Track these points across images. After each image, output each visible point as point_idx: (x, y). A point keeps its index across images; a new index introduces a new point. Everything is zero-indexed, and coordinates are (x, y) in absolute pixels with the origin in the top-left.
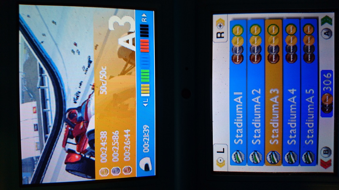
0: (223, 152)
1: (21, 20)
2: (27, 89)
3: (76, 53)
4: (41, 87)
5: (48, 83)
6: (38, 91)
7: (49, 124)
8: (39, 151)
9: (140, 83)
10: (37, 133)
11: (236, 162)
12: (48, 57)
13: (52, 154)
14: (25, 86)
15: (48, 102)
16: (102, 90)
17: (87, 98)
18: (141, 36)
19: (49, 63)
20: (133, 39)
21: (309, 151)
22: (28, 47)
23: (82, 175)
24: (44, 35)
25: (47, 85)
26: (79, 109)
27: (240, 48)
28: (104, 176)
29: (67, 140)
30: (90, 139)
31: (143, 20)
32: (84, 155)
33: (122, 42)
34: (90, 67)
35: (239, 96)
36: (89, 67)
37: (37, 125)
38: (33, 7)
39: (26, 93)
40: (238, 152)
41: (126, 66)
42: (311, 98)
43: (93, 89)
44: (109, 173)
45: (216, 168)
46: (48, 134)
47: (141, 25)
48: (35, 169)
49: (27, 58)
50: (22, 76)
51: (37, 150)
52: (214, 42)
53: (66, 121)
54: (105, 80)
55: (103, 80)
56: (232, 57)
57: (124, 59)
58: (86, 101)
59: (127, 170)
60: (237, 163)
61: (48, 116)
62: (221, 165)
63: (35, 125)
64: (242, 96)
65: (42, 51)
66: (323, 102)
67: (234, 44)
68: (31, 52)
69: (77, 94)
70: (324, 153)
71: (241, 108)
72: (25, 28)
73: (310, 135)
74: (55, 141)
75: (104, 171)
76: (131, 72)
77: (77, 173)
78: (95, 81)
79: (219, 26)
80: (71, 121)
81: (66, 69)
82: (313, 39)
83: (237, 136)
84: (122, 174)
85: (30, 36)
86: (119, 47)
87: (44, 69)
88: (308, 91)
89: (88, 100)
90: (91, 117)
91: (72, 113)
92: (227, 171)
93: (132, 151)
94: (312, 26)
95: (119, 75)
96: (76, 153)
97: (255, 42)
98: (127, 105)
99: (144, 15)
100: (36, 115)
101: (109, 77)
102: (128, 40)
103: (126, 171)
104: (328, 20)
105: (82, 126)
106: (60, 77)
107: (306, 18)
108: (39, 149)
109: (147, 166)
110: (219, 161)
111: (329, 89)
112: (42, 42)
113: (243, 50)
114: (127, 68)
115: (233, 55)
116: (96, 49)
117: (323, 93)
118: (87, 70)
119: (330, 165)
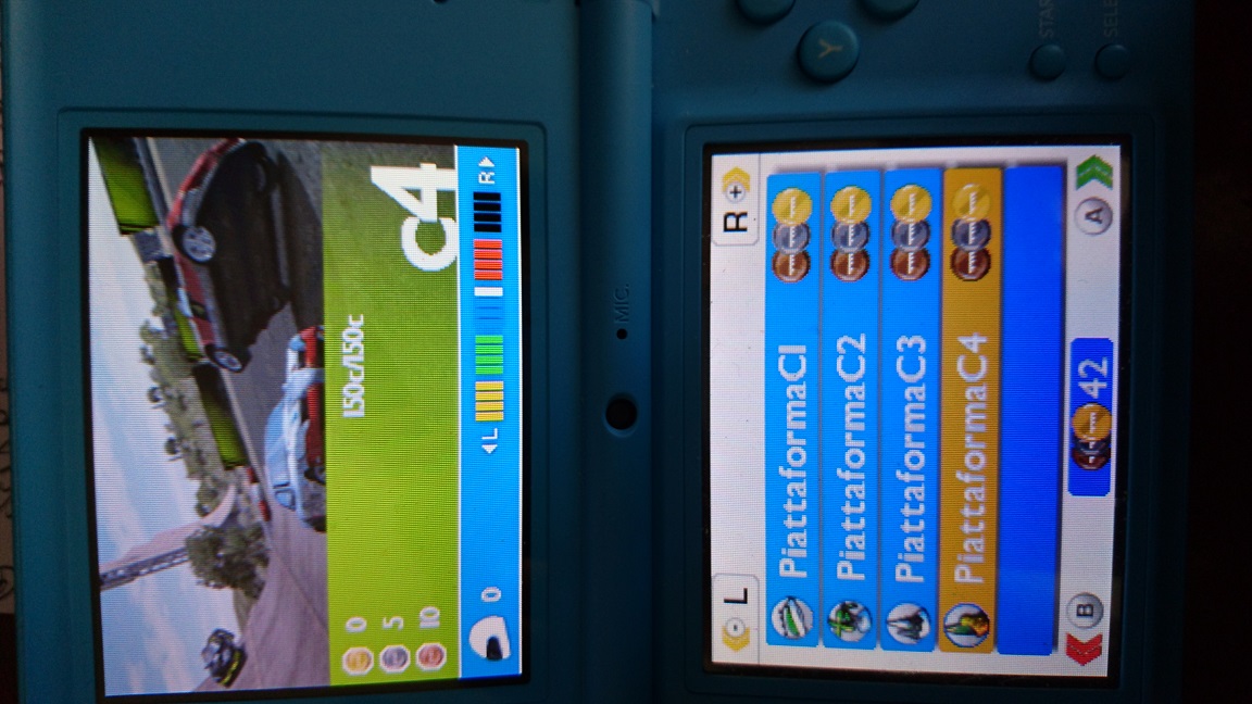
9: (472, 377)
11: (786, 634)
18: (478, 228)
31: (483, 178)
40: (792, 603)
44: (371, 666)
45: (722, 654)
47: (477, 196)
52: (717, 245)
59: (431, 654)
60: (790, 639)
62: (739, 642)
67: (779, 248)
70: (1079, 615)
75: (359, 658)
79: (731, 193)
84: (414, 667)
92: (755, 662)
99: (486, 163)
103: (426, 660)
104: (1098, 169)
109: (493, 646)
110: (731, 629)
119: (1099, 652)
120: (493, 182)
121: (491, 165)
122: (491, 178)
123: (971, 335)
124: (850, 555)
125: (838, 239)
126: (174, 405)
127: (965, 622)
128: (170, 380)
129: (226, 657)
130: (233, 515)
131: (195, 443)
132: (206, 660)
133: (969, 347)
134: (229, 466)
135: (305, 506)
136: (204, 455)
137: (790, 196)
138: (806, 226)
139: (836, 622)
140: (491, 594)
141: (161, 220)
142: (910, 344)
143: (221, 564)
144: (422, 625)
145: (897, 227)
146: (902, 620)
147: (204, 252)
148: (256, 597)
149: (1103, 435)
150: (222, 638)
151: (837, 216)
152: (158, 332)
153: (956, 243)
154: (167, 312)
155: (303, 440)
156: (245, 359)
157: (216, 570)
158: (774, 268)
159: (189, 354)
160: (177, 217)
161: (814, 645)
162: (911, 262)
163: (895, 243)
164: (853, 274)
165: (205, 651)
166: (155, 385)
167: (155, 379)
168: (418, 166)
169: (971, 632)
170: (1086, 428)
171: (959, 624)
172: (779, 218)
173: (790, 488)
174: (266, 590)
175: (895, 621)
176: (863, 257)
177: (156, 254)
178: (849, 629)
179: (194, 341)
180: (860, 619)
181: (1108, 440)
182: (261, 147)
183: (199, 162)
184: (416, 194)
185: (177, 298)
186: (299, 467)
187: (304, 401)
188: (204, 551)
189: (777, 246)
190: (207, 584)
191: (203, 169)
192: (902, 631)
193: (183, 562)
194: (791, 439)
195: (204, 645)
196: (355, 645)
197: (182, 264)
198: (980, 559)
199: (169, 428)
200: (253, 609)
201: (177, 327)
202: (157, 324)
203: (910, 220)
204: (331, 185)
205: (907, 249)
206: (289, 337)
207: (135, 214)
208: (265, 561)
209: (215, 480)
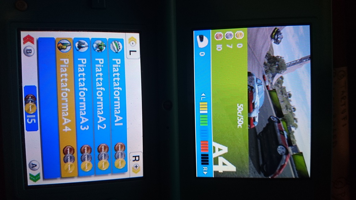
0: (130, 51)
9: (209, 114)
11: (118, 42)
18: (207, 155)
20: (214, 152)
31: (206, 169)
33: (225, 149)
40: (117, 51)
44: (236, 34)
45: (137, 36)
55: (240, 116)
59: (219, 37)
62: (132, 39)
66: (34, 101)
70: (31, 50)
75: (239, 36)
79: (138, 166)
84: (224, 33)
102: (219, 151)
103: (220, 35)
110: (134, 43)
119: (24, 39)
120: (203, 168)
121: (204, 172)
122: (204, 169)
123: (68, 131)
124: (100, 66)
125: (107, 156)
126: (289, 107)
127: (65, 47)
128: (290, 114)
129: (276, 36)
130: (273, 77)
131: (283, 97)
132: (282, 36)
133: (68, 128)
134: (274, 90)
135: (254, 79)
136: (281, 93)
137: (121, 167)
138: (116, 158)
139: (103, 46)
140: (202, 54)
141: (291, 157)
142: (85, 128)
143: (277, 63)
144: (221, 46)
145: (90, 160)
146: (84, 47)
147: (280, 148)
148: (267, 54)
149: (27, 105)
150: (277, 42)
151: (108, 162)
152: (293, 127)
153: (73, 156)
154: (290, 132)
155: (254, 98)
156: (269, 119)
157: (278, 61)
158: (125, 146)
159: (285, 121)
160: (287, 157)
161: (109, 39)
162: (86, 150)
163: (91, 155)
164: (102, 146)
165: (282, 38)
166: (294, 112)
167: (294, 114)
168: (223, 172)
169: (63, 44)
170: (32, 107)
171: (67, 46)
172: (124, 160)
173: (118, 84)
174: (265, 56)
175: (86, 47)
176: (99, 151)
177: (293, 147)
178: (99, 44)
179: (283, 124)
180: (96, 47)
181: (26, 103)
182: (265, 175)
183: (281, 172)
184: (224, 164)
185: (287, 136)
186: (255, 90)
187: (254, 108)
188: (282, 66)
189: (124, 153)
190: (281, 57)
191: (280, 170)
192: (84, 44)
193: (287, 64)
194: (119, 98)
195: (282, 40)
196: (241, 39)
197: (286, 145)
198: (61, 66)
199: (290, 101)
200: (268, 51)
201: (288, 128)
202: (293, 129)
203: (87, 162)
204: (246, 166)
205: (87, 154)
206: (257, 125)
207: (298, 158)
208: (265, 64)
209: (278, 86)
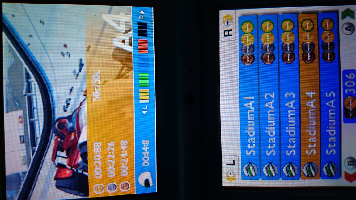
0: (234, 165)
1: (5, 20)
2: (12, 97)
3: (66, 56)
4: (27, 94)
5: (35, 90)
6: (25, 99)
7: (36, 135)
8: (26, 166)
9: (138, 87)
10: (23, 146)
11: (248, 176)
12: (35, 61)
13: (41, 169)
14: (10, 93)
15: (35, 111)
16: (95, 96)
17: (78, 106)
18: (139, 35)
19: (36, 68)
20: (130, 39)
21: (331, 162)
22: (13, 50)
23: (74, 192)
24: (31, 36)
25: (34, 92)
26: (70, 118)
27: (250, 47)
28: (99, 193)
29: (56, 153)
30: (83, 152)
31: (141, 18)
32: (75, 170)
33: (117, 42)
34: (82, 71)
35: (250, 100)
36: (80, 70)
37: (23, 136)
38: (18, 5)
39: (11, 101)
40: (250, 165)
41: (122, 69)
42: (332, 102)
43: (86, 95)
44: (104, 190)
45: (226, 183)
46: (35, 146)
47: (139, 24)
48: (21, 187)
49: (12, 63)
50: (7, 82)
51: (24, 164)
52: (221, 41)
53: (56, 132)
54: (99, 85)
55: (96, 86)
56: (242, 58)
57: (119, 61)
58: (77, 109)
59: (125, 186)
60: (250, 177)
61: (35, 127)
62: (231, 179)
63: (21, 137)
64: (253, 101)
65: (29, 54)
66: (346, 106)
67: (243, 43)
68: (17, 55)
69: (67, 101)
70: (349, 165)
71: (253, 115)
72: (9, 29)
73: (332, 143)
74: (44, 154)
75: (99, 187)
76: (128, 76)
77: (68, 190)
78: (87, 86)
79: (226, 23)
80: (60, 131)
81: (54, 74)
82: (333, 35)
83: (249, 146)
84: (119, 191)
85: (15, 37)
86: (113, 48)
87: (31, 74)
88: (328, 94)
89: (79, 107)
90: (83, 127)
91: (62, 123)
92: (238, 186)
93: (130, 165)
94: (331, 20)
95: (114, 79)
96: (67, 168)
97: (268, 40)
98: (124, 113)
99: (142, 12)
100: (22, 126)
101: (103, 81)
102: (124, 40)
103: (123, 188)
104: (349, 13)
105: (73, 137)
106: (48, 82)
107: (324, 12)
108: (26, 164)
109: (147, 182)
110: (229, 174)
111: (352, 91)
112: (29, 44)
113: (254, 49)
114: (124, 71)
115: (243, 55)
116: (88, 50)
117: (346, 96)
118: (78, 75)
120: (144, 19)
137: (247, 25)
161: (258, 179)
